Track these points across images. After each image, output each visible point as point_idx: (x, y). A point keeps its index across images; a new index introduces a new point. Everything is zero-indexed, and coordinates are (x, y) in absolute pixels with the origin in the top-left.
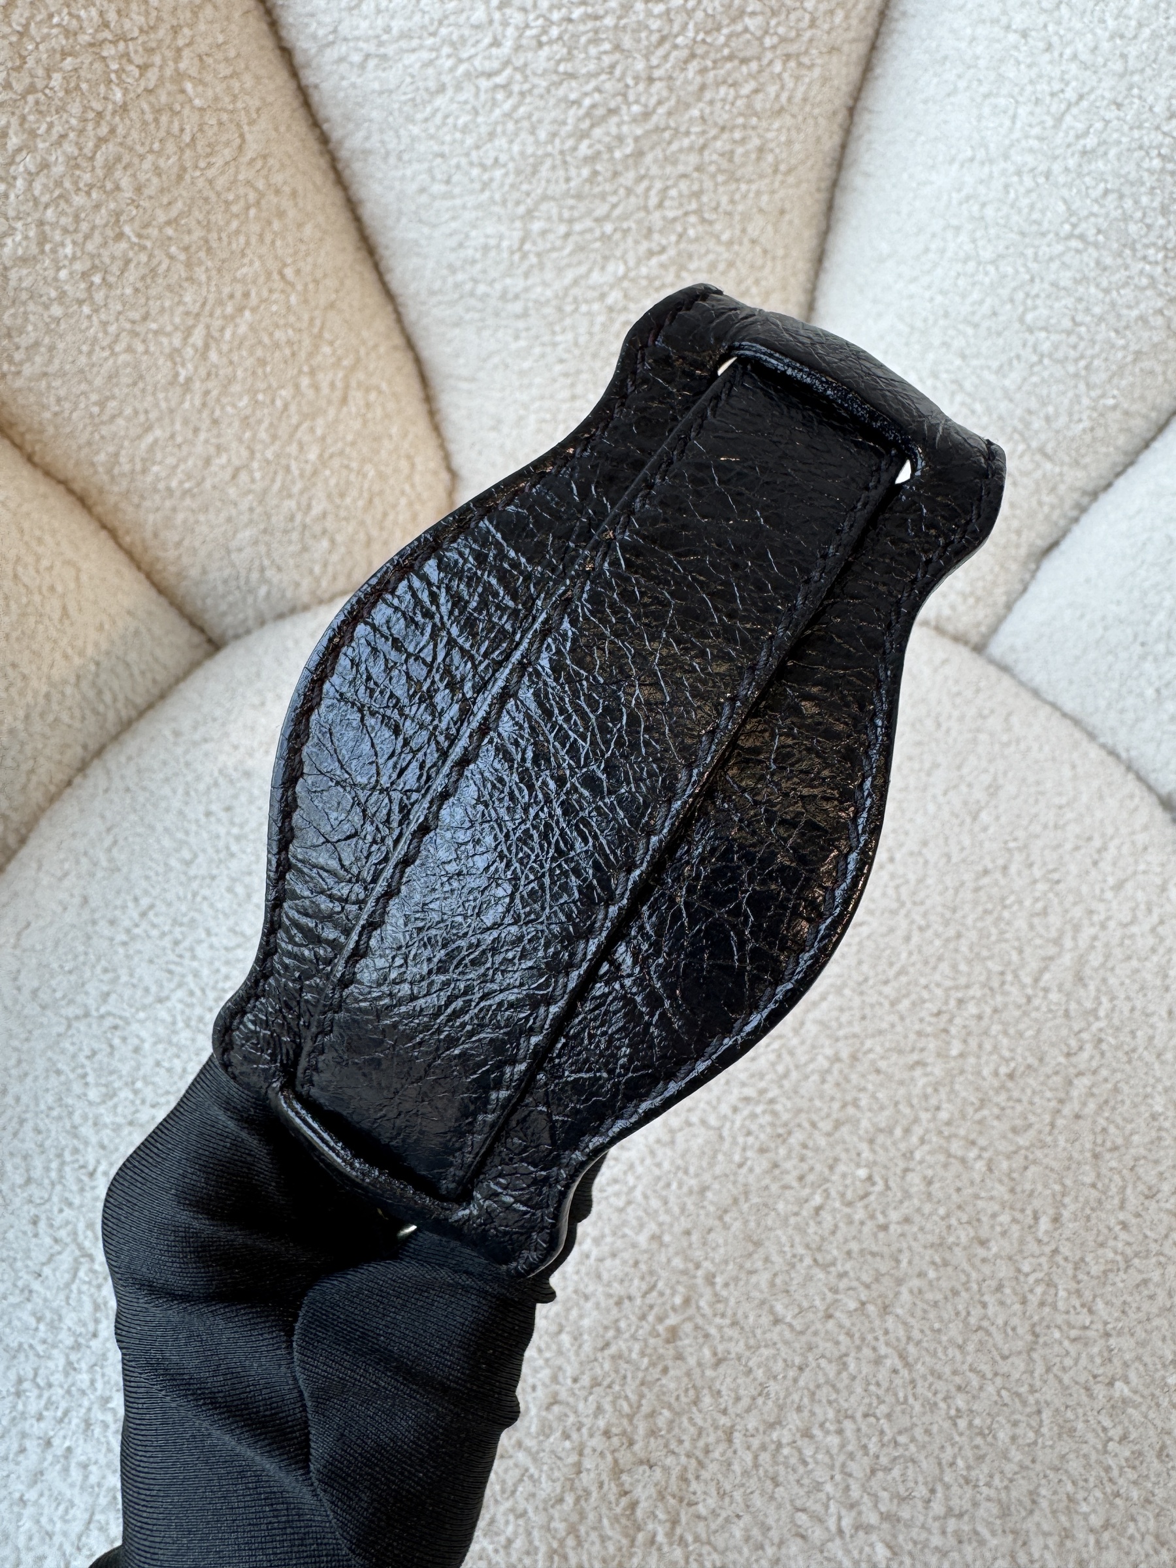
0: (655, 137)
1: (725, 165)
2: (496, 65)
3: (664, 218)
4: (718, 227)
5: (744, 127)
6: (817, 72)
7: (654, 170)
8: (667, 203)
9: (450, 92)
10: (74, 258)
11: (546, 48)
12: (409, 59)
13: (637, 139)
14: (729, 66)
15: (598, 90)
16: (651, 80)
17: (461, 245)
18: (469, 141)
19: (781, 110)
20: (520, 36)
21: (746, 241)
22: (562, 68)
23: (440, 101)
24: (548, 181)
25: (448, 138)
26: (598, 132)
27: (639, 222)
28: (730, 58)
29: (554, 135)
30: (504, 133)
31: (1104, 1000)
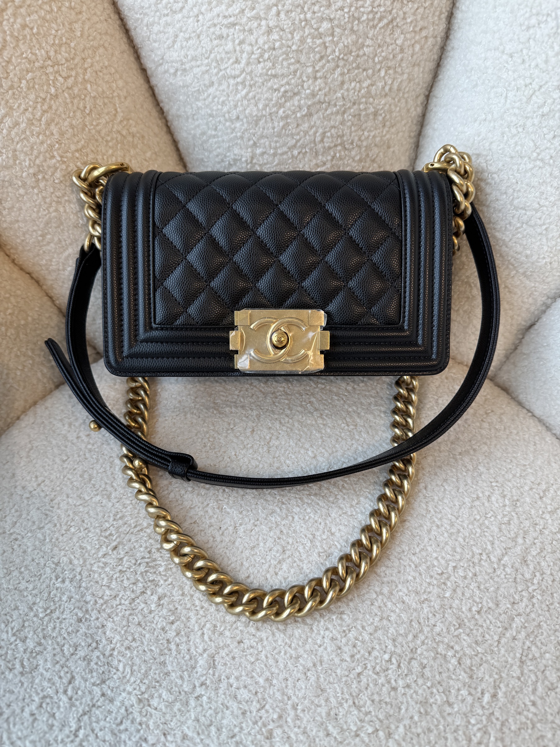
0: (318, 106)
1: (356, 121)
2: (237, 72)
3: (324, 148)
4: (353, 153)
5: (366, 103)
6: (405, 76)
7: (318, 122)
8: (325, 140)
9: (216, 85)
10: (30, 166)
11: (262, 64)
12: (196, 70)
13: (309, 107)
14: (356, 71)
15: (288, 83)
16: (316, 78)
17: (222, 161)
18: (225, 109)
19: (386, 95)
20: (249, 58)
21: (368, 160)
22: (269, 73)
23: (211, 90)
24: (264, 129)
25: (215, 108)
26: (288, 104)
27: (311, 149)
28: (358, 67)
29: (267, 105)
30: (242, 105)
31: (538, 574)
